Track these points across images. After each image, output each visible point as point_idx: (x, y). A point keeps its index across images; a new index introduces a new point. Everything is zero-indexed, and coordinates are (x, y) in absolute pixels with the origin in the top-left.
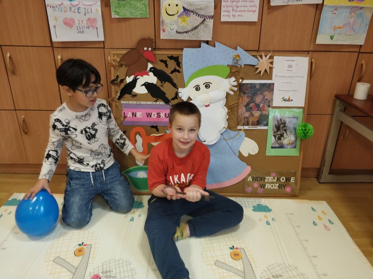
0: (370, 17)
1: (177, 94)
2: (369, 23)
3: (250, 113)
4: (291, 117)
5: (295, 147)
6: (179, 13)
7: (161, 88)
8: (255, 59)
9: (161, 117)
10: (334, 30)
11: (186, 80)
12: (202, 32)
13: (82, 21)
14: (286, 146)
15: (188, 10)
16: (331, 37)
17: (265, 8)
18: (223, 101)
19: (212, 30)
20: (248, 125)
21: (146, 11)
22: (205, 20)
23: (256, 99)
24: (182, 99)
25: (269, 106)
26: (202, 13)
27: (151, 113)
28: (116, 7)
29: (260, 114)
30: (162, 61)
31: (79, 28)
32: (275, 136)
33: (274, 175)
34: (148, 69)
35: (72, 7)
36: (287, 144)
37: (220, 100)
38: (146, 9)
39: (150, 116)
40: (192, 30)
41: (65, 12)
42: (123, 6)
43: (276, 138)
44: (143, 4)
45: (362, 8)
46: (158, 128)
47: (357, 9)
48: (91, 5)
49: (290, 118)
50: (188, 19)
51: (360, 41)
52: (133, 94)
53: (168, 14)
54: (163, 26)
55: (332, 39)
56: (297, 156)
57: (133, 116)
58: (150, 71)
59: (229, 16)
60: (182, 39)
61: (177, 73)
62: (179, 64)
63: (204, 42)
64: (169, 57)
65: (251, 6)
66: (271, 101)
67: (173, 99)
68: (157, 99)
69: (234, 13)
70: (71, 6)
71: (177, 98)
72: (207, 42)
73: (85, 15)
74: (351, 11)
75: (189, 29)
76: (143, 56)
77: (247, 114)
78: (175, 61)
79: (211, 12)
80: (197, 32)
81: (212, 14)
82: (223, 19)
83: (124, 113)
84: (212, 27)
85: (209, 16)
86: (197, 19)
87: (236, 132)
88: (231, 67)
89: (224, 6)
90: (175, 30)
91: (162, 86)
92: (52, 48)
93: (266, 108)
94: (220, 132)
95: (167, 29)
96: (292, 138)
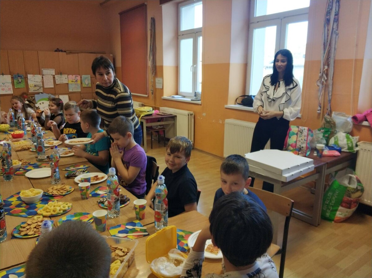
0: (80, 86)
6: (34, 86)
8: (54, 96)
10: (73, 88)
11: (37, 102)
13: (7, 89)
16: (72, 90)
17: (55, 84)
22: (40, 88)
24: (36, 107)
26: (39, 86)
28: (15, 86)
40: (37, 90)
44: (23, 85)
45: (78, 84)
47: (76, 84)
50: (36, 87)
51: (80, 91)
53: (30, 87)
54: (29, 89)
58: (26, 100)
60: (35, 92)
61: (34, 100)
62: (34, 98)
63: (40, 93)
69: (48, 86)
72: (42, 93)
73: (8, 87)
76: (24, 97)
79: (42, 86)
80: (39, 91)
82: (45, 87)
84: (43, 89)
86: (38, 88)
89: (45, 84)
90: (33, 90)
91: (30, 104)
95: (31, 90)
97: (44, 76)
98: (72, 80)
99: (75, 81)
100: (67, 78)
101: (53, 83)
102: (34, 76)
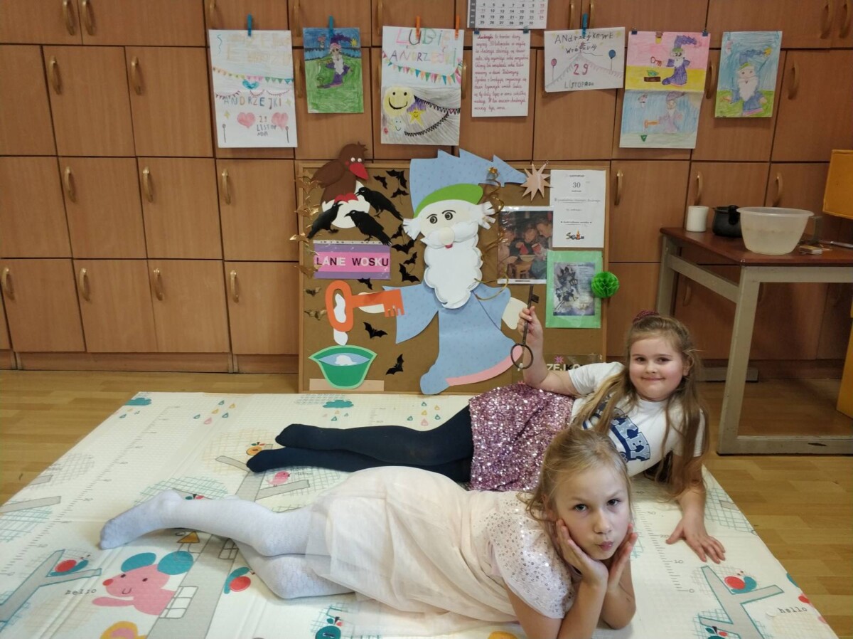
0: (699, 108)
1: (401, 228)
2: (698, 115)
3: (516, 258)
4: (584, 264)
5: (593, 314)
6: (409, 105)
7: (376, 219)
8: (522, 175)
9: (376, 265)
10: (646, 127)
11: (415, 206)
12: (443, 132)
13: (266, 117)
14: (578, 313)
15: (422, 101)
16: (642, 137)
17: (539, 95)
18: (473, 239)
19: (458, 130)
20: (514, 277)
21: (359, 103)
22: (447, 115)
23: (525, 236)
24: (408, 236)
25: (547, 247)
26: (443, 104)
27: (360, 259)
28: (314, 98)
29: (532, 259)
30: (378, 178)
31: (260, 128)
32: (559, 296)
33: (561, 361)
34: (357, 191)
35: (252, 97)
36: (579, 308)
37: (468, 238)
38: (360, 100)
39: (359, 264)
40: (429, 130)
41: (241, 104)
42: (326, 95)
43: (561, 298)
44: (355, 93)
45: (683, 94)
46: (371, 282)
47: (676, 96)
48: (280, 95)
49: (582, 265)
50: (422, 114)
51: (690, 142)
52: (332, 228)
53: (392, 106)
54: (384, 125)
55: (644, 140)
56: (597, 329)
57: (331, 264)
58: (360, 193)
59: (485, 109)
60: (414, 143)
61: (402, 195)
62: (404, 182)
64: (389, 173)
65: (517, 94)
66: (550, 239)
67: (395, 236)
68: (370, 237)
69: (492, 104)
70: (250, 95)
71: (401, 235)
73: (271, 108)
74: (669, 99)
75: (424, 129)
76: (349, 171)
77: (512, 259)
78: (398, 178)
79: (457, 103)
80: (436, 133)
81: (459, 106)
82: (475, 113)
83: (318, 259)
84: (459, 125)
85: (454, 110)
86: (436, 114)
87: (496, 290)
88: (485, 187)
89: (476, 95)
90: (403, 131)
91: (377, 216)
92: (213, 159)
93: (542, 249)
94: (469, 288)
95: (391, 128)
96: (586, 298)
97: (475, 40)
98: (654, 67)
100: (620, 52)
101: (525, 86)
102: (419, 36)
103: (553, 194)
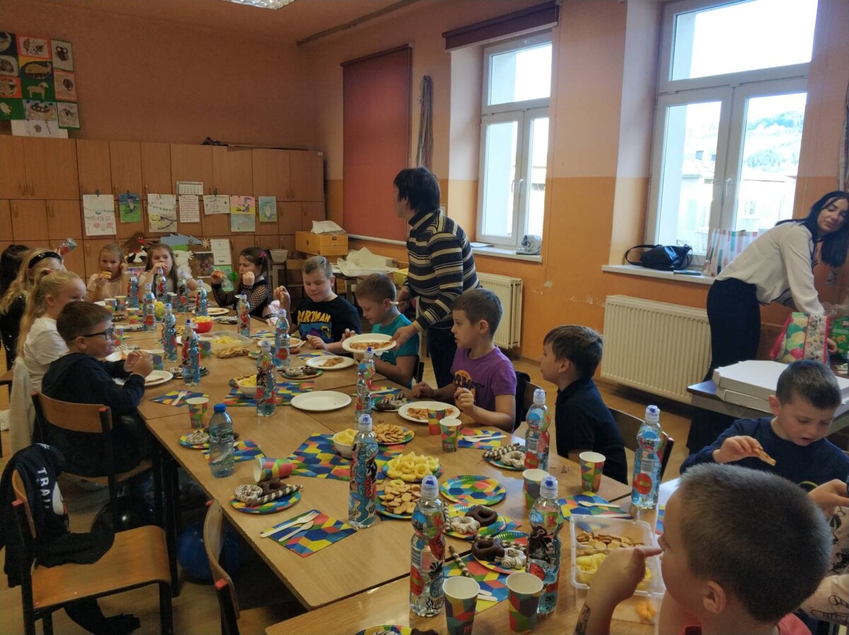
0: (254, 219)
6: (159, 219)
8: (201, 241)
10: (239, 225)
15: (163, 218)
16: (238, 228)
22: (172, 222)
23: (204, 262)
25: (213, 265)
26: (170, 219)
28: (123, 217)
38: (141, 218)
40: (166, 227)
42: (127, 216)
44: (138, 215)
45: (249, 215)
47: (247, 215)
50: (163, 222)
51: (252, 229)
52: (134, 263)
53: (152, 220)
54: (150, 226)
58: (143, 249)
59: (185, 220)
60: (160, 232)
63: (171, 233)
65: (195, 215)
66: (213, 262)
69: (188, 218)
72: (174, 234)
74: (245, 216)
76: (139, 242)
77: (202, 270)
79: (175, 218)
80: (169, 229)
82: (182, 221)
84: (176, 226)
86: (168, 222)
88: (188, 245)
89: (181, 215)
90: (157, 228)
93: (211, 266)
95: (153, 227)
97: (180, 198)
98: (239, 206)
99: (243, 208)
100: (228, 201)
101: (198, 213)
102: (160, 196)
103: (212, 247)
